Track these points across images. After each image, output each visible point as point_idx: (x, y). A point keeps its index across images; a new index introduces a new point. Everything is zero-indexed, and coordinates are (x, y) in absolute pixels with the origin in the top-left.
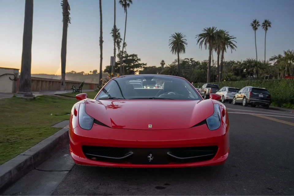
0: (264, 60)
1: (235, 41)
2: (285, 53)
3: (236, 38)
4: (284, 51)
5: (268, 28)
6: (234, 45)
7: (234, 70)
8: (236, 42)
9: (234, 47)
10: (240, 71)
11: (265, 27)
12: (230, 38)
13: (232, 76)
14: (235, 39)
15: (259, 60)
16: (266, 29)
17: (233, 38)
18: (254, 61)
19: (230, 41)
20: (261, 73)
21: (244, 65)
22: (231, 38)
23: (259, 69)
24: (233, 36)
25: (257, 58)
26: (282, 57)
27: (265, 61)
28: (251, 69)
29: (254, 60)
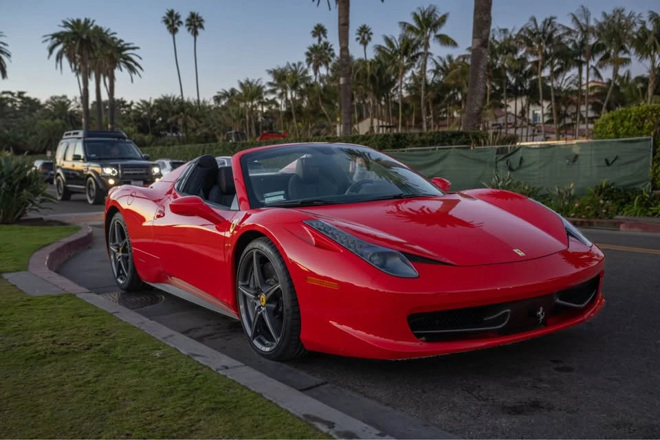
0: (196, 98)
1: (137, 56)
2: (242, 85)
3: (138, 48)
4: (239, 81)
5: (199, 30)
6: (136, 64)
7: (135, 120)
8: (141, 58)
9: (137, 68)
10: (149, 123)
11: (192, 27)
12: (126, 46)
13: (134, 135)
14: (137, 50)
15: (188, 98)
16: (195, 34)
17: (134, 48)
18: (178, 99)
19: (126, 55)
20: (194, 126)
21: (157, 110)
22: (129, 49)
23: (189, 117)
24: (132, 44)
25: (182, 95)
26: (238, 93)
27: (199, 101)
28: (174, 118)
29: (176, 97)
